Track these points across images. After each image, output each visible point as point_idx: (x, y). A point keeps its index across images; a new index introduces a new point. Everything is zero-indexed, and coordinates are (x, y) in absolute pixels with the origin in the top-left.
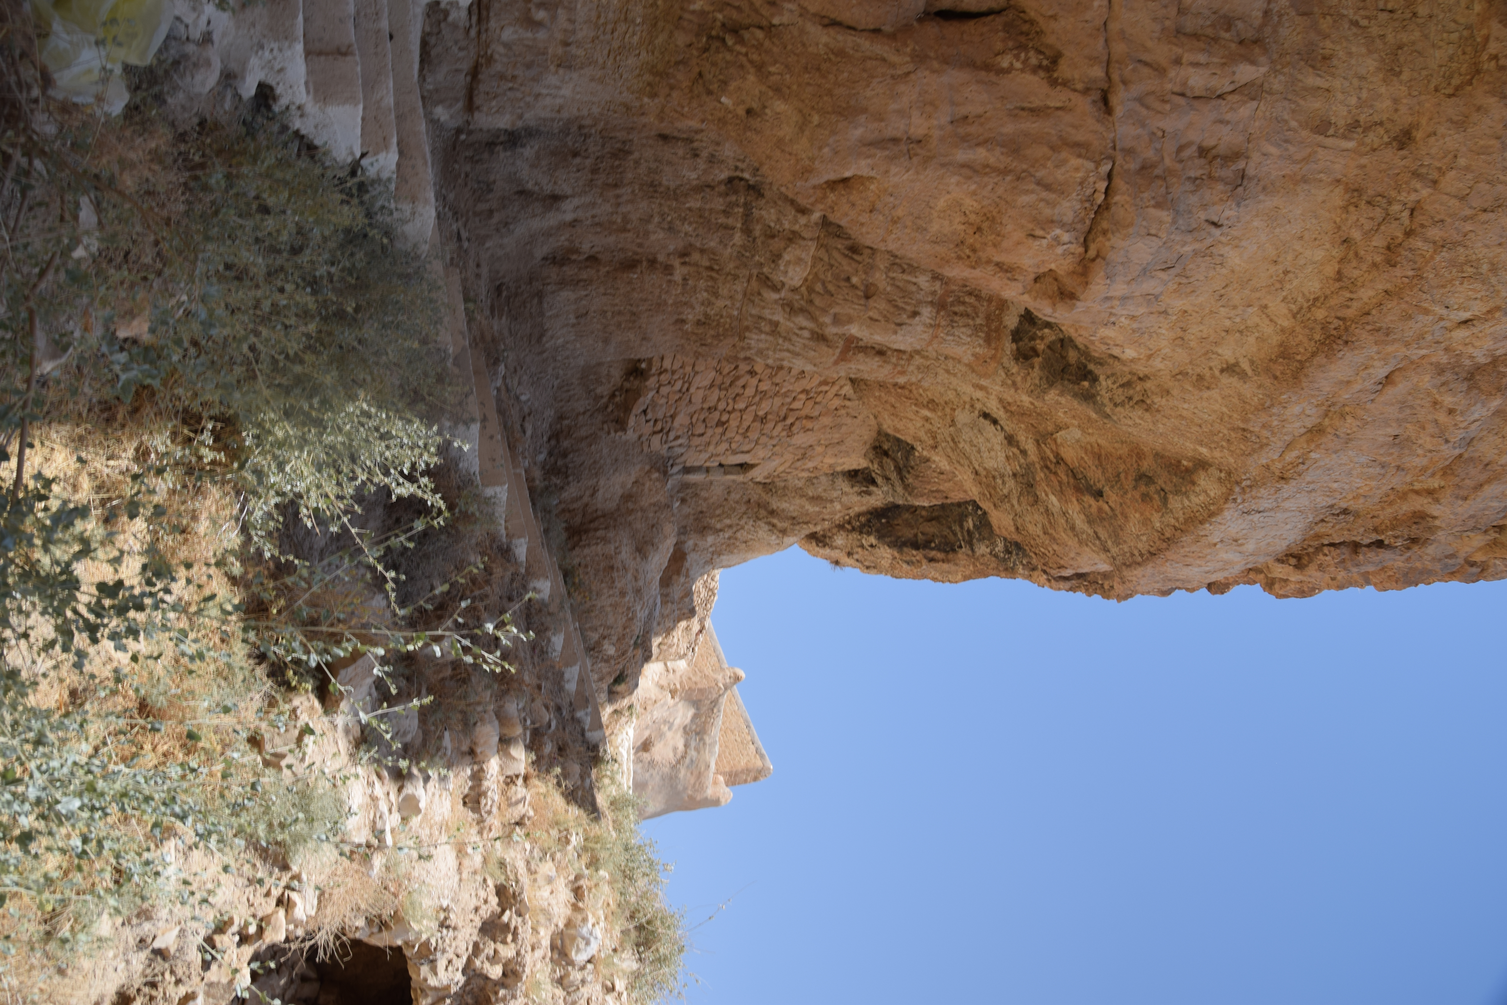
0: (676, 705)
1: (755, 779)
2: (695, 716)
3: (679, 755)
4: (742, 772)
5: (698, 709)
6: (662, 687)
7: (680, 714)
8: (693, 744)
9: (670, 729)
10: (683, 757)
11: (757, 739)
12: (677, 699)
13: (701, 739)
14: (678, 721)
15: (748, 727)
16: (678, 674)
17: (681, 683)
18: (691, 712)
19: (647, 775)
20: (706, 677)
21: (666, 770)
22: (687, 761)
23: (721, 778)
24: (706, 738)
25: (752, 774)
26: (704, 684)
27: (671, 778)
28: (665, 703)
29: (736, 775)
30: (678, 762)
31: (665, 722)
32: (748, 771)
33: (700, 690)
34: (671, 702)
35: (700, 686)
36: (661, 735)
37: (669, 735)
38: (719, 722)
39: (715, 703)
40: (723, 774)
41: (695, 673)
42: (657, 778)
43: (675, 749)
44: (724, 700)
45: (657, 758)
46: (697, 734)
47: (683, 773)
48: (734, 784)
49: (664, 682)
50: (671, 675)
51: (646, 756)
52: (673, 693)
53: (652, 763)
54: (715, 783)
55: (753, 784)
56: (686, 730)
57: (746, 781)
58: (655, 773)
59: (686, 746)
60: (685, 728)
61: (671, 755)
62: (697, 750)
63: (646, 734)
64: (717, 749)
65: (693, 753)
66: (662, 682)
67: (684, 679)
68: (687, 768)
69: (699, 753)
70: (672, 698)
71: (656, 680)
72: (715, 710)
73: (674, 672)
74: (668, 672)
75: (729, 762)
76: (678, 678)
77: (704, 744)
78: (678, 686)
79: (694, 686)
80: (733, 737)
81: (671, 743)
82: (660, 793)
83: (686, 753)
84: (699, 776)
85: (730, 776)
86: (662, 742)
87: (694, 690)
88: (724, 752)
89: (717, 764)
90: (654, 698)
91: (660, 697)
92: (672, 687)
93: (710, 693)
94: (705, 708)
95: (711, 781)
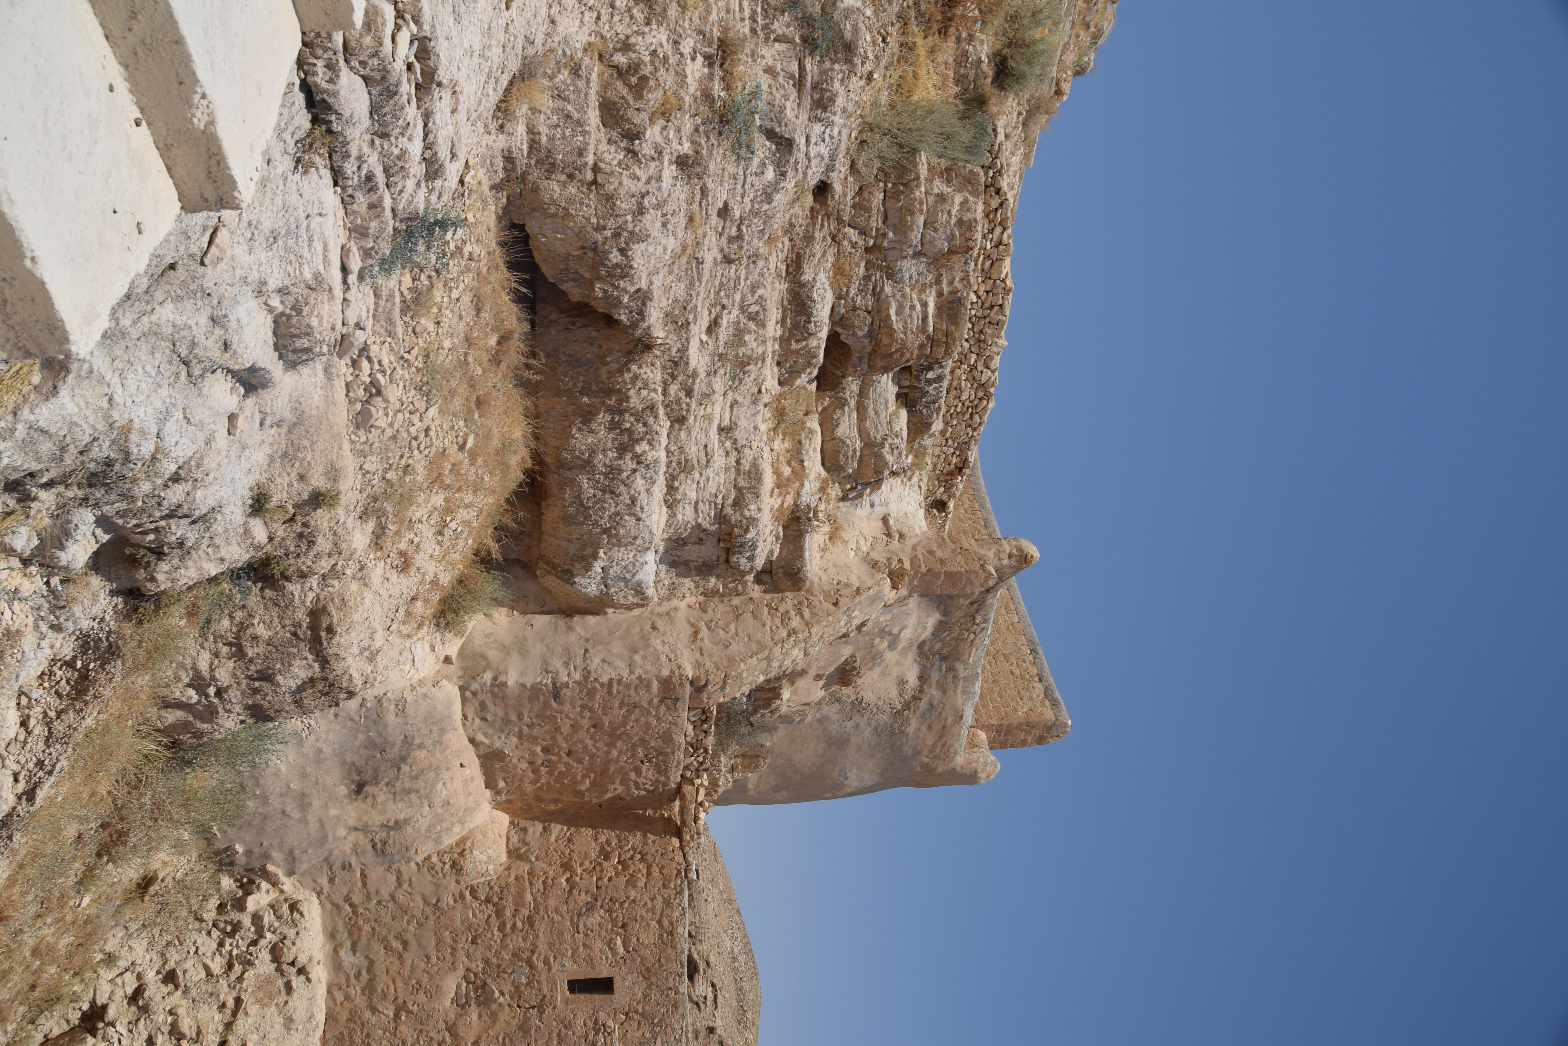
0: (902, 601)
1: (1041, 740)
2: (941, 628)
3: (908, 694)
4: (1019, 727)
5: (946, 613)
6: (874, 565)
7: (913, 620)
8: (935, 676)
9: (892, 646)
10: (916, 698)
11: (1047, 672)
12: (903, 592)
14: (907, 634)
15: (1033, 651)
16: (909, 543)
17: (913, 559)
19: (850, 724)
21: (884, 718)
22: (923, 705)
23: (983, 735)
24: (960, 667)
25: (1036, 732)
26: (958, 565)
27: (892, 733)
28: (878, 596)
29: (1009, 731)
30: (907, 706)
31: (883, 633)
32: (1029, 726)
33: (949, 575)
34: (891, 595)
35: (949, 568)
36: (875, 657)
37: (890, 656)
38: (986, 640)
39: (979, 604)
40: (986, 728)
41: (942, 543)
42: (868, 732)
43: (902, 683)
44: (996, 601)
45: (869, 696)
46: (944, 658)
47: (914, 724)
48: (1003, 745)
49: (879, 556)
50: (895, 544)
51: (846, 692)
52: (896, 578)
53: (858, 705)
54: (973, 744)
55: (1037, 748)
56: (923, 651)
57: (1024, 743)
58: (863, 722)
59: (923, 678)
60: (921, 646)
61: (894, 693)
62: (942, 687)
63: (846, 651)
64: (977, 689)
65: (935, 693)
66: (875, 556)
67: (920, 551)
68: (923, 716)
69: (944, 692)
70: (894, 587)
71: (865, 549)
72: (979, 619)
73: (902, 536)
74: (889, 535)
75: (997, 709)
76: (909, 549)
77: (956, 677)
78: (907, 565)
79: (937, 567)
80: (1007, 667)
81: (895, 671)
82: (871, 756)
83: (921, 691)
84: (944, 731)
85: (998, 732)
86: (878, 670)
87: (937, 575)
88: (991, 691)
89: (977, 710)
90: (856, 583)
91: (869, 583)
92: (894, 564)
93: (970, 582)
94: (959, 613)
95: (964, 740)
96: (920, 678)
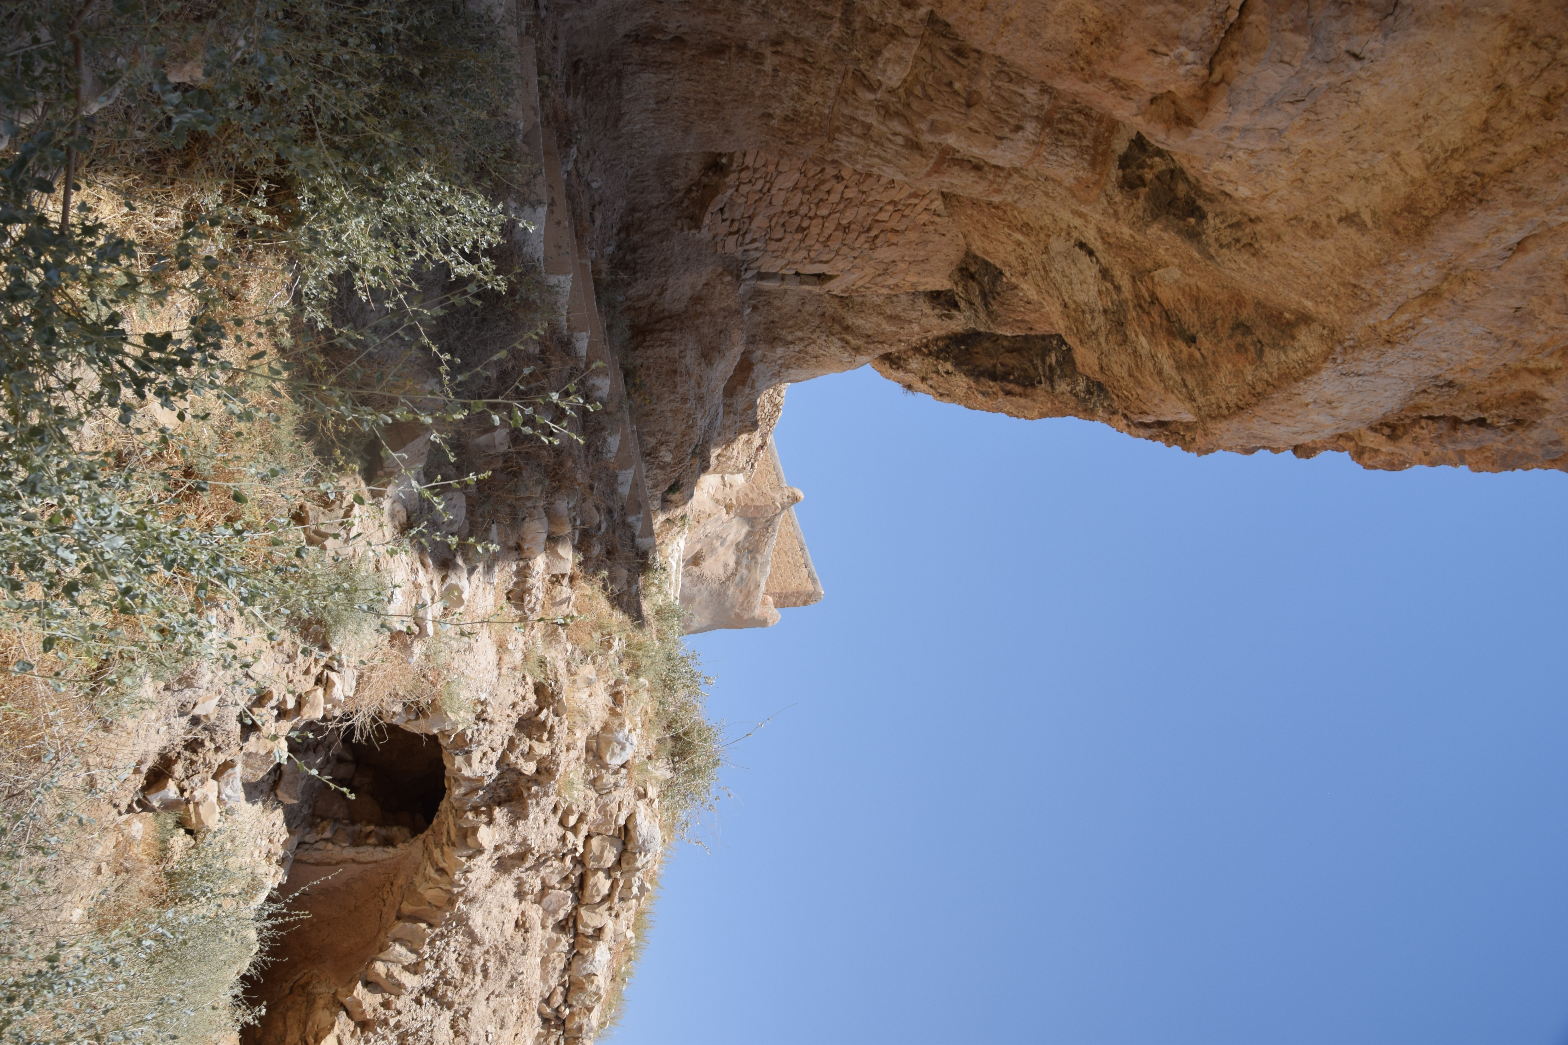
0: (730, 520)
1: (805, 603)
2: (749, 534)
3: (729, 573)
4: (792, 594)
5: (752, 527)
6: (717, 501)
7: (734, 530)
8: (745, 562)
9: (722, 544)
10: (733, 574)
11: (810, 562)
12: (732, 515)
13: (753, 558)
14: (731, 538)
15: (802, 549)
16: (735, 489)
17: (737, 498)
18: (745, 529)
19: (696, 589)
20: (764, 494)
21: (715, 586)
22: (737, 578)
23: (770, 599)
24: (759, 557)
25: (802, 598)
26: (761, 501)
27: (719, 594)
28: (719, 518)
29: (786, 597)
30: (728, 579)
31: (718, 537)
32: (799, 594)
33: (756, 507)
34: (725, 517)
35: (756, 503)
36: (713, 550)
37: (721, 550)
38: (774, 541)
39: (770, 522)
40: (773, 595)
41: (752, 490)
42: (706, 593)
43: (726, 565)
44: (780, 520)
45: (707, 573)
46: (750, 552)
47: (732, 589)
48: (783, 606)
49: (720, 497)
50: (728, 490)
51: (695, 570)
52: (728, 508)
53: (701, 578)
54: (764, 603)
55: (803, 608)
56: (738, 547)
57: (795, 604)
58: (703, 587)
59: (738, 563)
60: (737, 545)
61: (721, 571)
62: (749, 568)
63: (698, 547)
64: (768, 569)
65: (744, 571)
66: (718, 496)
67: (741, 494)
68: (737, 585)
69: (750, 571)
70: (727, 513)
71: (712, 493)
72: (770, 530)
73: (731, 486)
74: (724, 485)
75: (779, 584)
76: (735, 493)
77: (756, 563)
78: (734, 502)
79: (750, 503)
80: (786, 559)
81: (722, 559)
82: (707, 608)
83: (736, 570)
84: (749, 594)
85: (780, 597)
86: (713, 558)
87: (750, 507)
88: (776, 573)
89: (767, 584)
90: (708, 511)
91: (715, 511)
92: (728, 501)
93: (767, 511)
94: (760, 527)
95: (760, 600)
96: (736, 563)
